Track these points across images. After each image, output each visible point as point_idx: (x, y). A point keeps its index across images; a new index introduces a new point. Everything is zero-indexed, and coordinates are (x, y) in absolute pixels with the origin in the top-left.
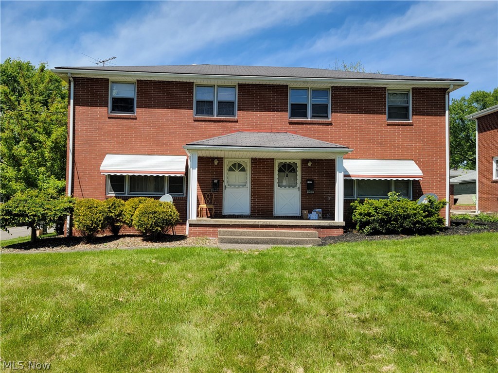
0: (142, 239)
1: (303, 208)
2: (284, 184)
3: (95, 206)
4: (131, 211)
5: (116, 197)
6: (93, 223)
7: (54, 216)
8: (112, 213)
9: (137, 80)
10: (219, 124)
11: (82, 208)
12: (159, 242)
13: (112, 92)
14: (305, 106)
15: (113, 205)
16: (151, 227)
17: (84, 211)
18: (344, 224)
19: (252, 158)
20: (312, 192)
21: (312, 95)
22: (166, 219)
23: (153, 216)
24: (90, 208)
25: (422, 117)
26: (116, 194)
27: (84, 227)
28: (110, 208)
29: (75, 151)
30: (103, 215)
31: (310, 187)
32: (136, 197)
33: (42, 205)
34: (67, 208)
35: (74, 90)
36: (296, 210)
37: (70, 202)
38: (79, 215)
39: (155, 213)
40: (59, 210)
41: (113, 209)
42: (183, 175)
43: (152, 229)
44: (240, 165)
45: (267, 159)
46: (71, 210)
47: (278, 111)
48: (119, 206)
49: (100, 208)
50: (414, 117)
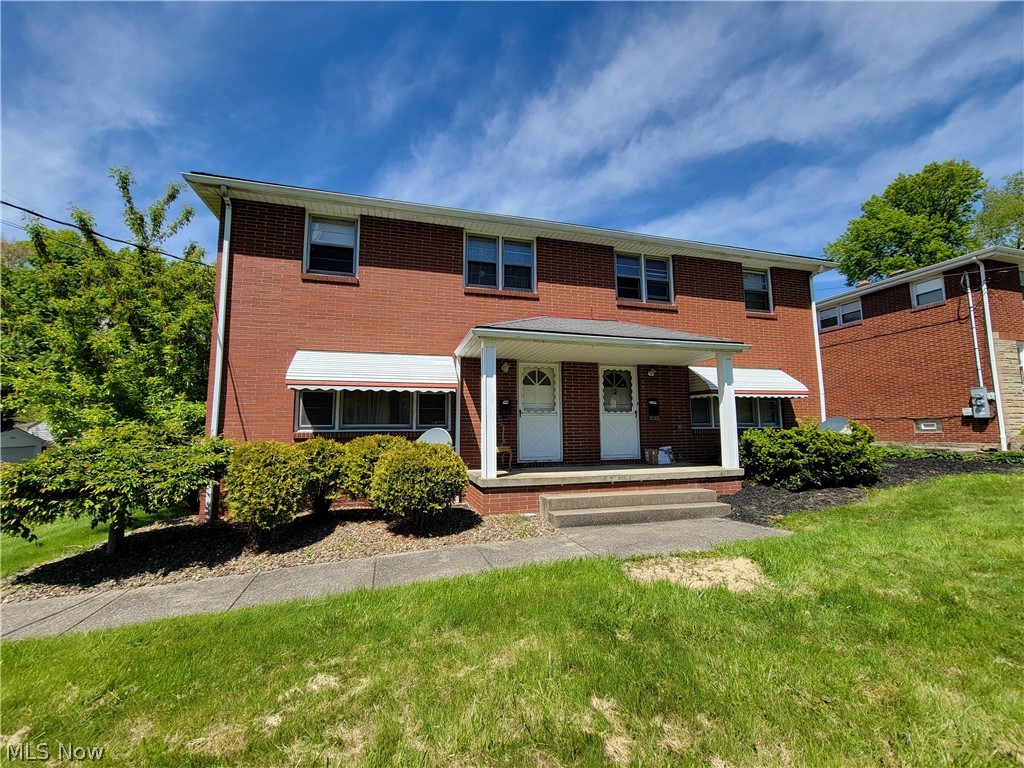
0: (386, 526)
1: (644, 446)
2: (612, 406)
3: (282, 458)
4: (361, 466)
5: (315, 434)
6: (277, 503)
7: (172, 493)
8: (317, 471)
9: (362, 216)
10: (507, 301)
11: (250, 467)
12: (434, 536)
13: (310, 234)
14: (637, 282)
15: (319, 454)
16: (418, 505)
17: (254, 474)
18: (742, 472)
19: (563, 363)
20: (657, 418)
21: (647, 266)
22: (451, 484)
23: (422, 479)
24: (270, 464)
25: (786, 308)
26: (315, 428)
27: (255, 514)
28: (311, 461)
29: (230, 342)
30: (301, 480)
31: (653, 410)
32: (368, 434)
33: (137, 464)
34: (212, 467)
35: (232, 231)
36: (632, 448)
37: (218, 451)
38: (242, 484)
39: (428, 470)
40: (185, 474)
41: (320, 463)
42: (454, 390)
43: (422, 509)
44: (541, 375)
45: (587, 364)
46: (218, 471)
47: (600, 286)
48: (332, 456)
49: (293, 464)
50: (777, 307)
